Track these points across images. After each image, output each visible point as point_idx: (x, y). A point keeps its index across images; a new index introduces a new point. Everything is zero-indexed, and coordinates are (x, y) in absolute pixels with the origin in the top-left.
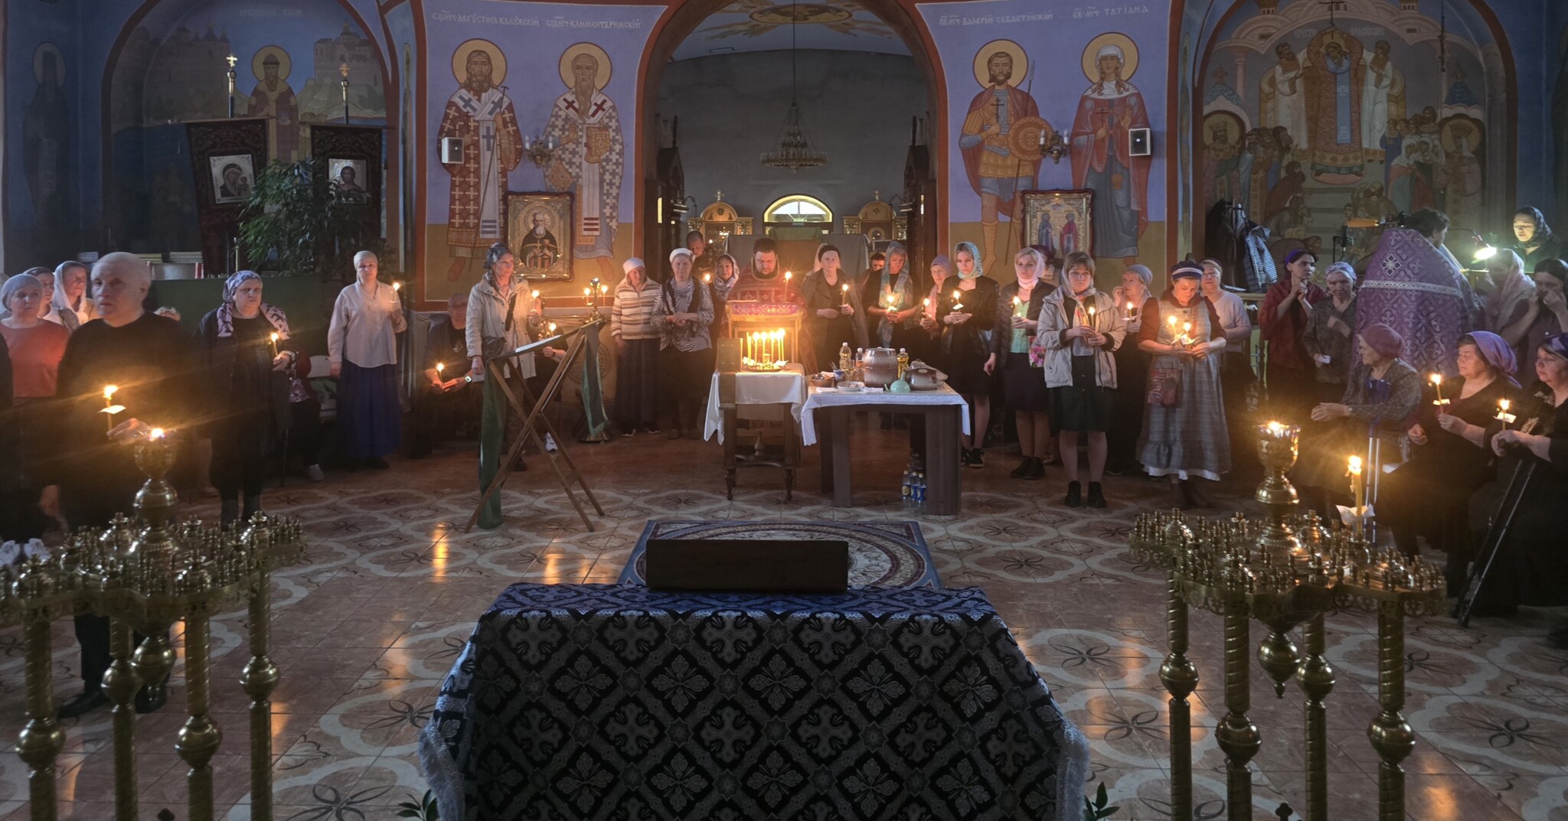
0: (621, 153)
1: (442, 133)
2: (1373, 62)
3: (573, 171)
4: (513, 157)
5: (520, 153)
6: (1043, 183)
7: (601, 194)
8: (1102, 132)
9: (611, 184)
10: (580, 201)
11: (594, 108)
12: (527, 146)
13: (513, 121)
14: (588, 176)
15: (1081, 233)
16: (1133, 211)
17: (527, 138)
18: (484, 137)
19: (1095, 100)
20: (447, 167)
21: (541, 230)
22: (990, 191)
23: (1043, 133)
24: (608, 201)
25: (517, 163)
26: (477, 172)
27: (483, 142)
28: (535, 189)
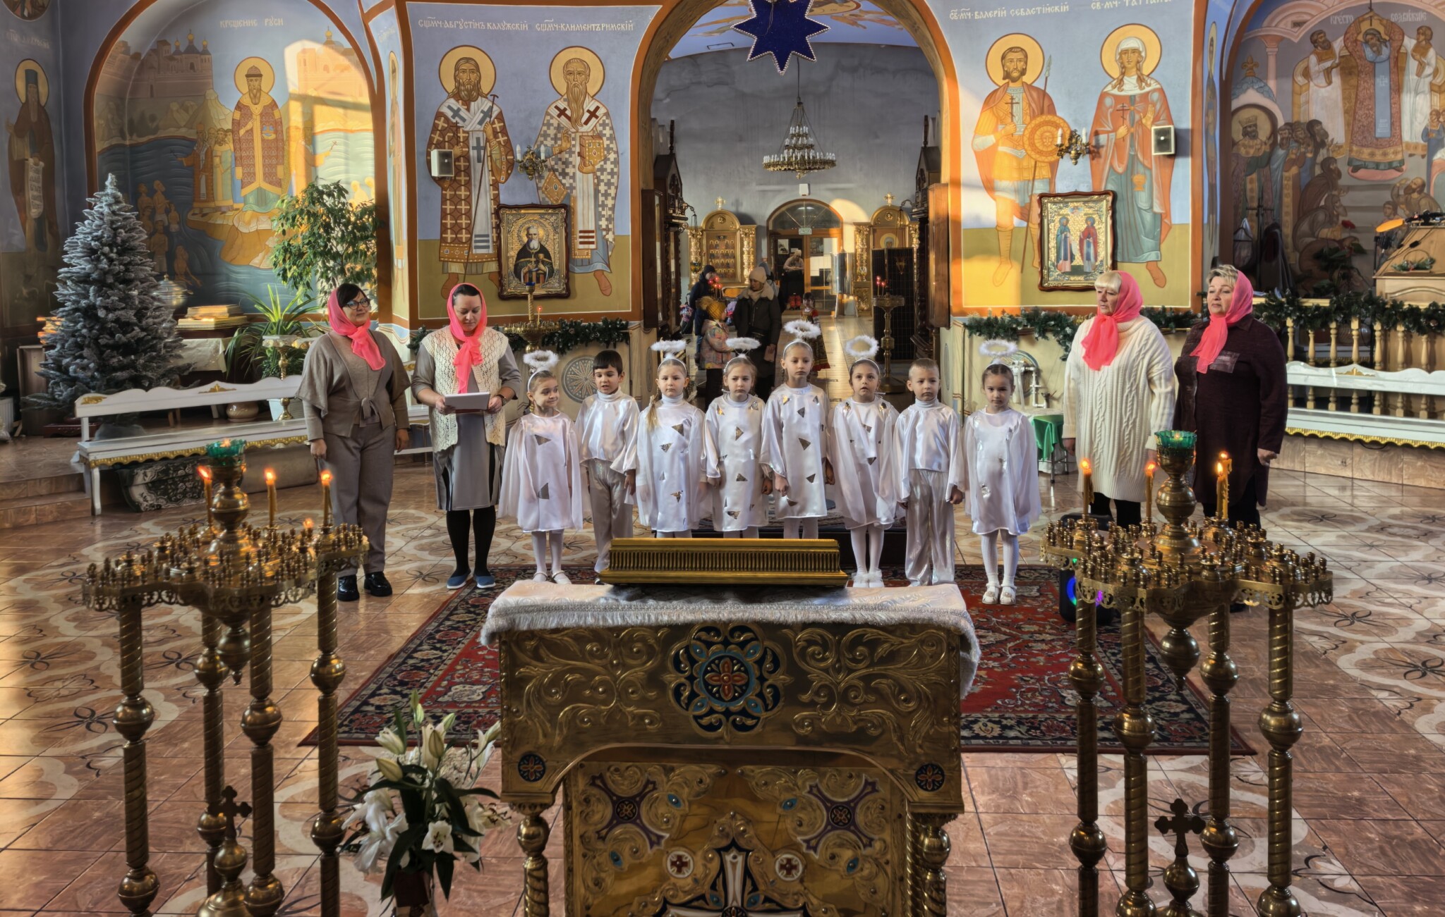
0: (616, 162)
1: (430, 144)
2: (1416, 49)
3: (567, 181)
4: (504, 168)
5: (511, 165)
7: (597, 205)
8: (1122, 131)
9: (606, 195)
10: (575, 213)
11: (587, 115)
12: (519, 157)
13: (504, 131)
14: (582, 187)
16: (1155, 214)
17: (518, 149)
18: (474, 148)
19: (1115, 97)
20: (438, 181)
21: (535, 245)
22: (1005, 195)
25: (508, 175)
26: (468, 185)
27: (473, 153)
28: (528, 201)
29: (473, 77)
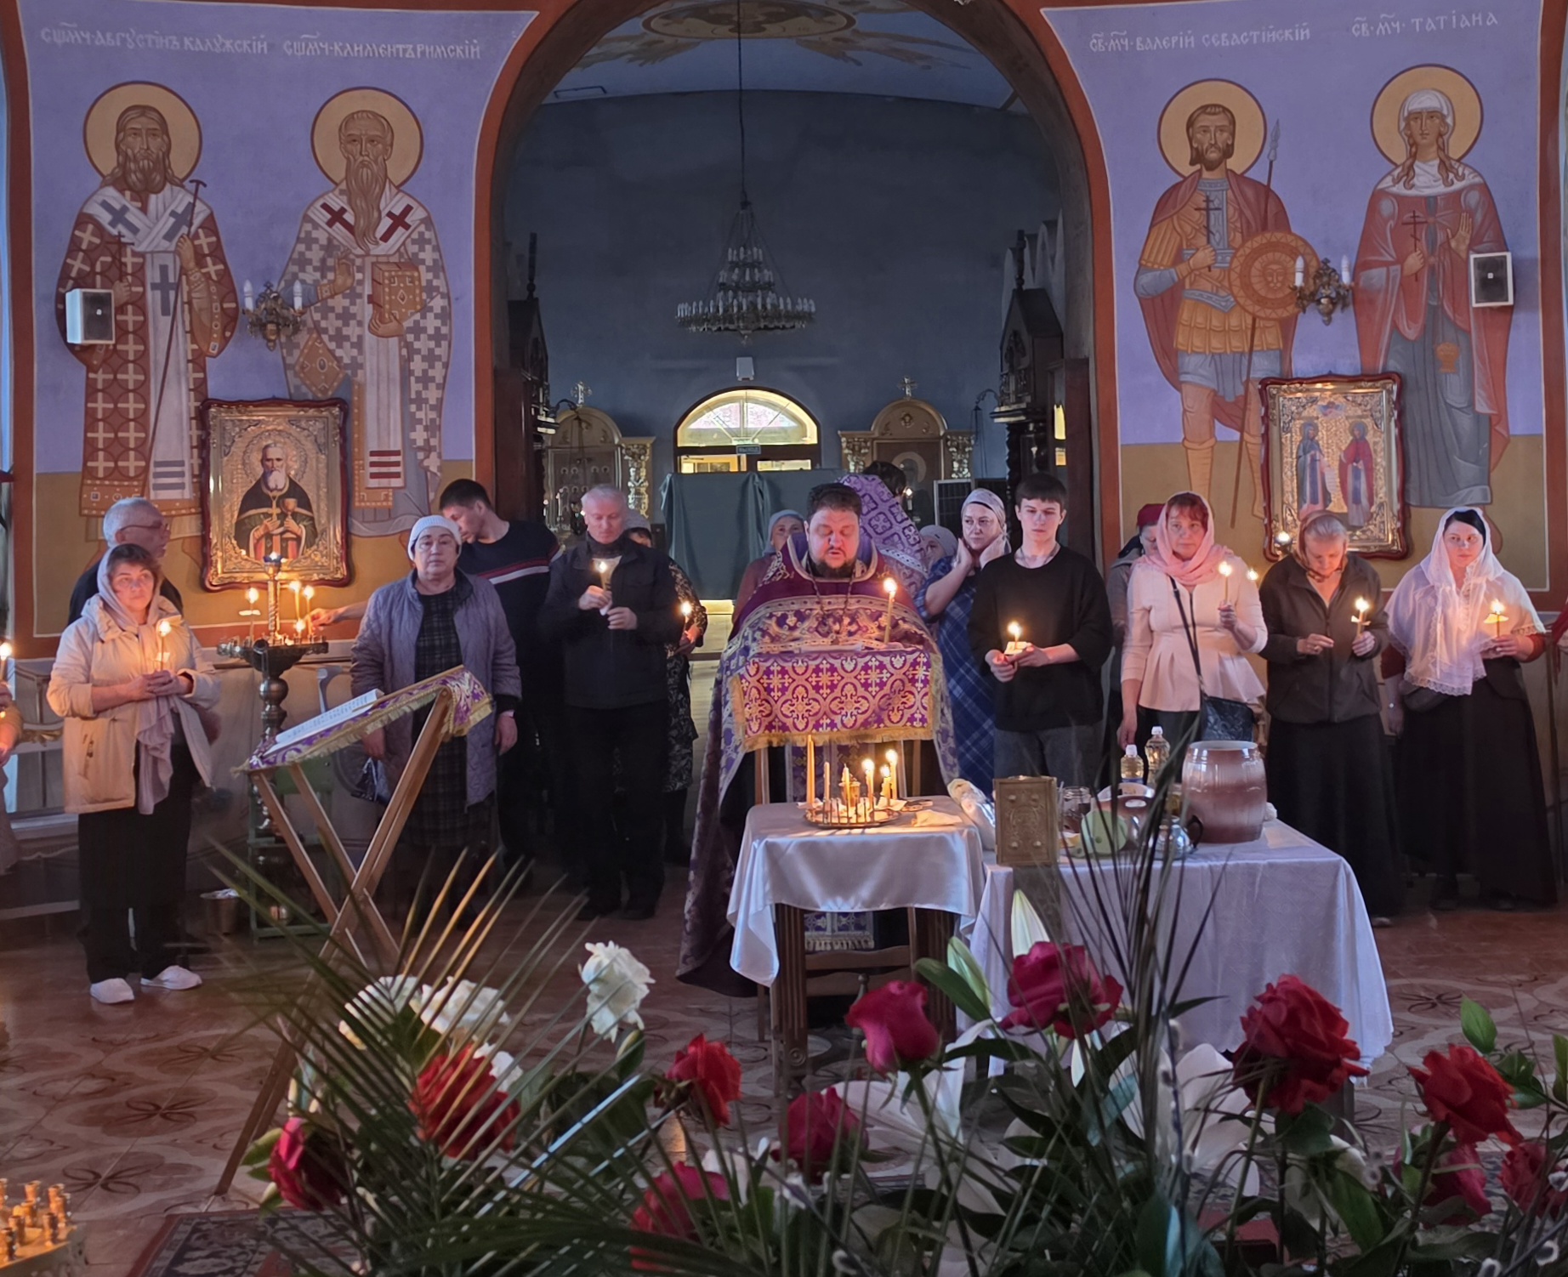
0: (445, 316)
1: (66, 280)
3: (346, 353)
4: (217, 327)
5: (233, 318)
6: (1301, 365)
7: (405, 401)
8: (1414, 261)
9: (425, 380)
10: (361, 416)
11: (386, 223)
12: (249, 304)
13: (217, 253)
14: (377, 364)
15: (1380, 460)
16: (1479, 415)
17: (248, 287)
18: (154, 286)
19: (1399, 197)
20: (82, 352)
21: (278, 480)
22: (1197, 379)
23: (1300, 263)
24: (420, 415)
25: (225, 341)
26: (142, 362)
27: (153, 298)
28: (265, 393)
29: (155, 144)
